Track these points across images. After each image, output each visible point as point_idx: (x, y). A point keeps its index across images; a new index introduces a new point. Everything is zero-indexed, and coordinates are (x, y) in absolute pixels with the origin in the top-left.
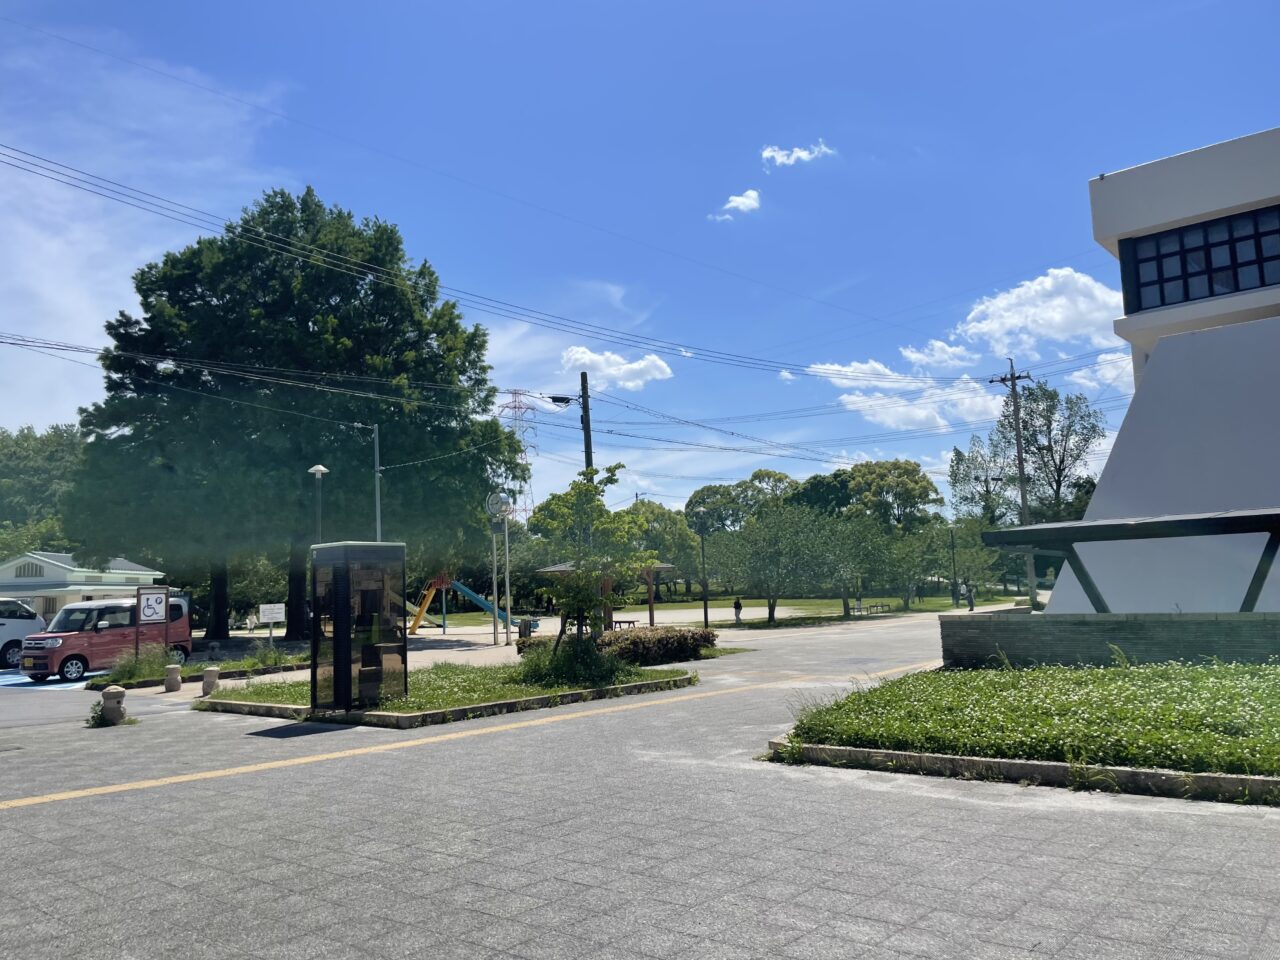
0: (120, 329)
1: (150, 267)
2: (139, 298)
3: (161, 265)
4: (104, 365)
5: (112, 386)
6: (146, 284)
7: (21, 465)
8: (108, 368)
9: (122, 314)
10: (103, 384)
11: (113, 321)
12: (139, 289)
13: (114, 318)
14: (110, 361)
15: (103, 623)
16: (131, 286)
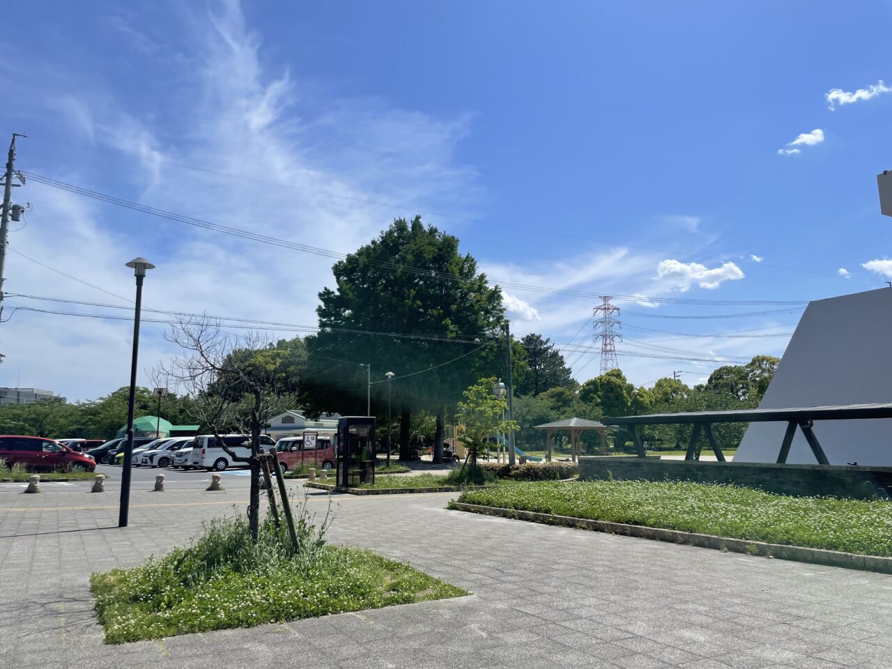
0: (326, 296)
1: (340, 263)
2: (334, 278)
3: (345, 261)
4: (319, 314)
5: (322, 325)
6: (338, 271)
7: (297, 360)
8: (320, 315)
9: (326, 289)
10: (317, 324)
11: (322, 292)
12: (335, 274)
13: (322, 290)
14: (321, 312)
15: (294, 448)
16: (331, 272)
